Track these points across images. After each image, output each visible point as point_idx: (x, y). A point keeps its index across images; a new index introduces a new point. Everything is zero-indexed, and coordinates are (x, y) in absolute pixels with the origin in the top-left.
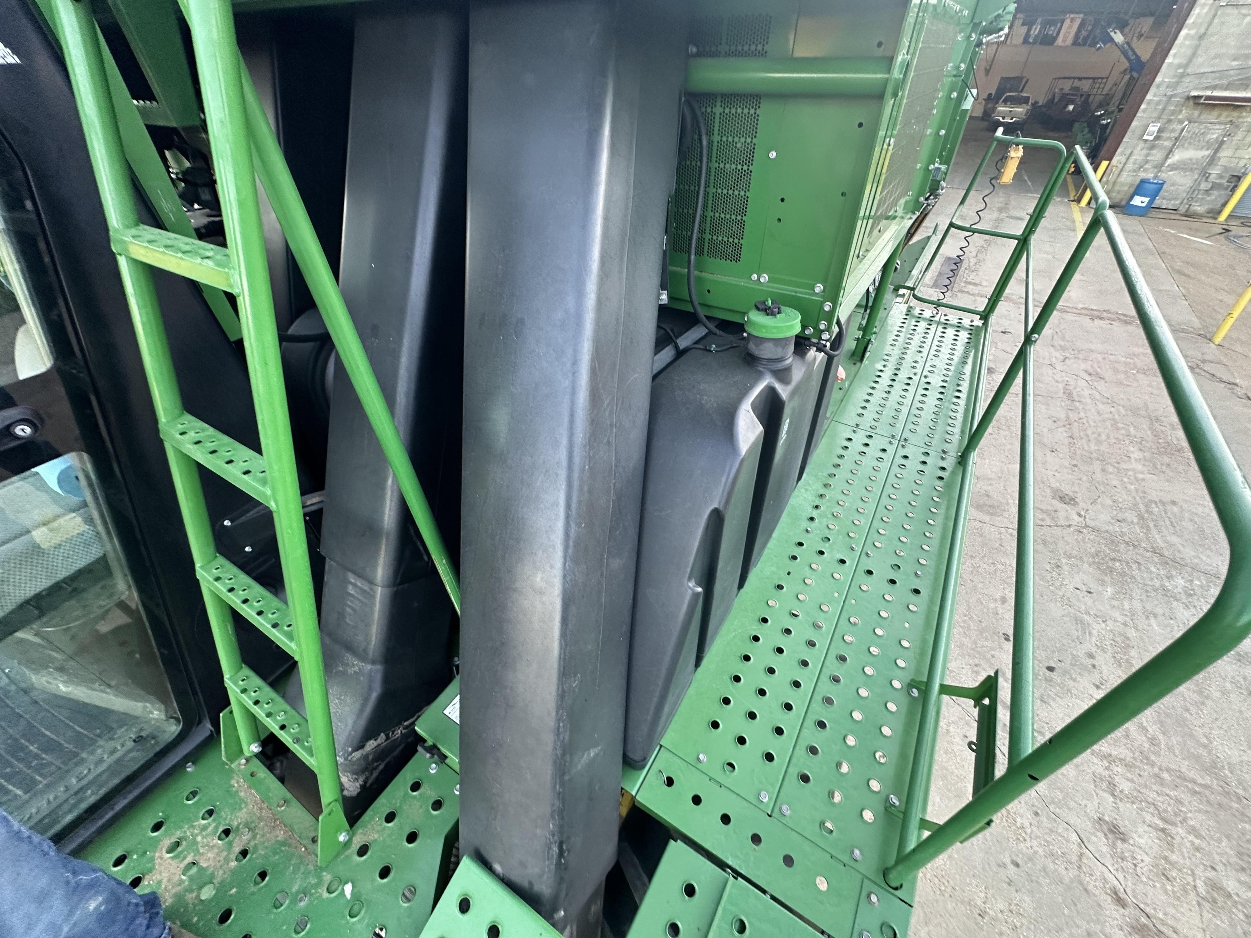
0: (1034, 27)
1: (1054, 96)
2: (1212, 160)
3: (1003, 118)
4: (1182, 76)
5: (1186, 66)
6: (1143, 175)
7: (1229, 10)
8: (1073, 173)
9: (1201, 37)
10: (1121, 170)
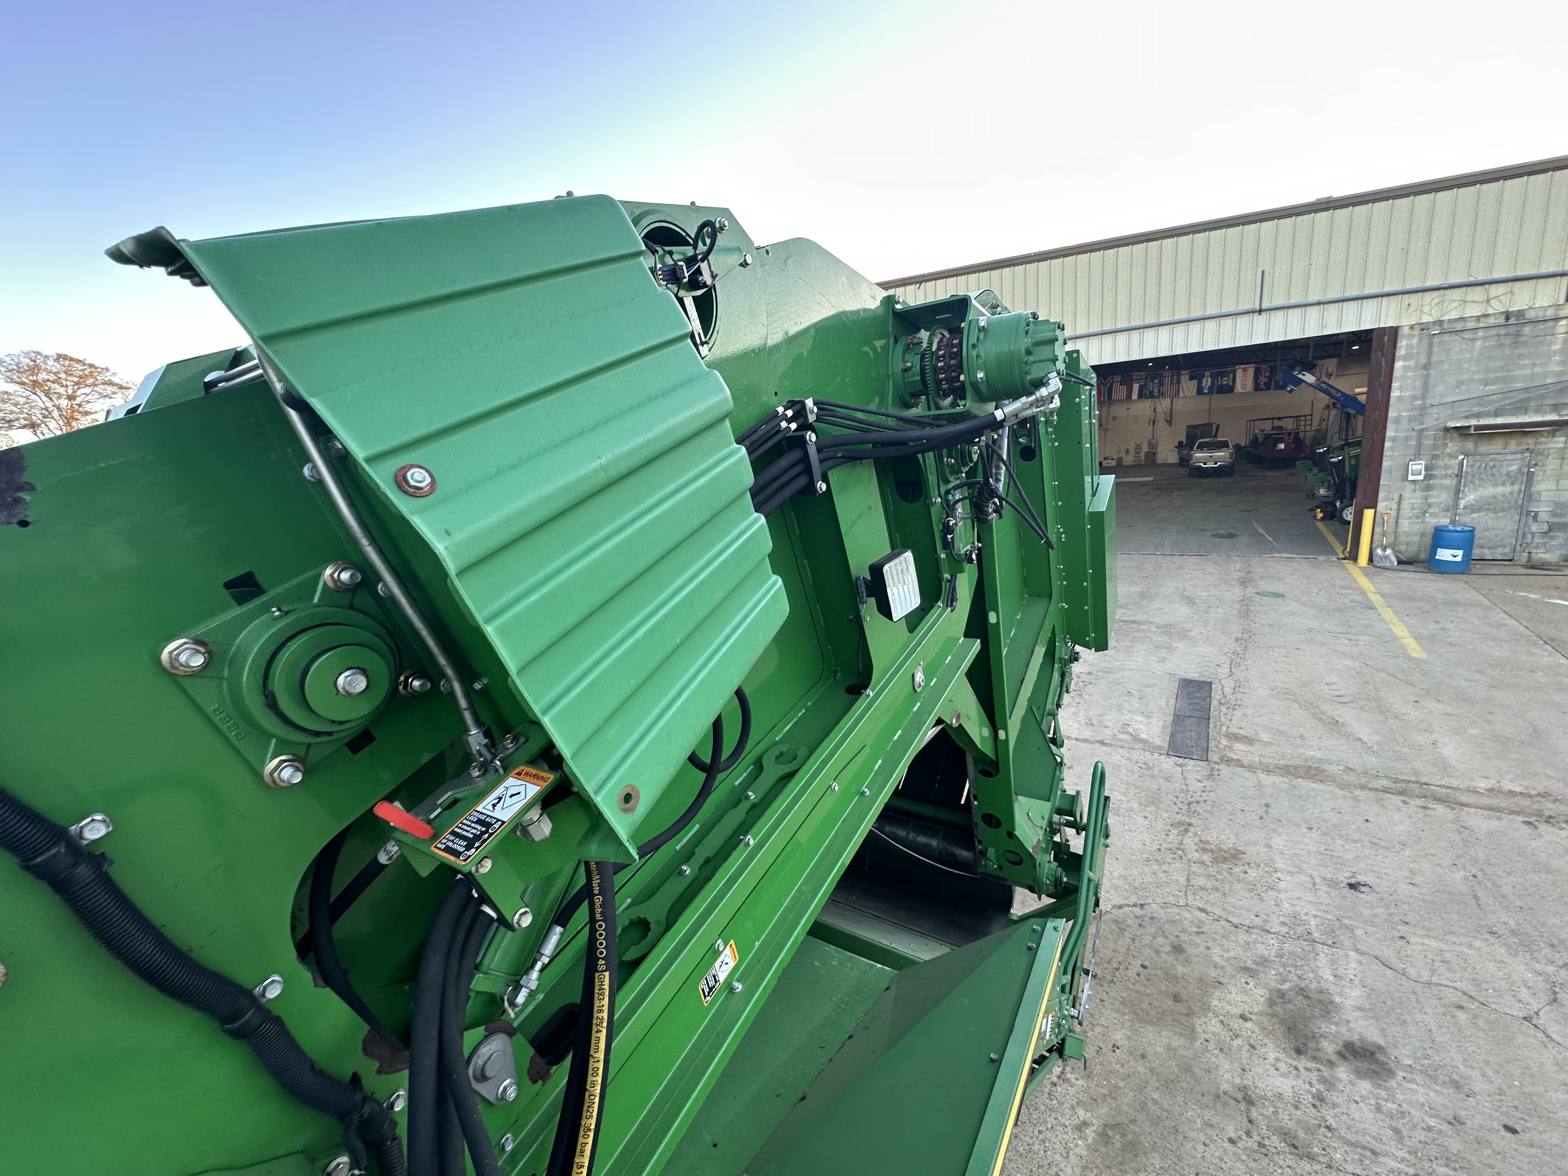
0: (1204, 380)
1: (1256, 437)
2: (1529, 496)
3: (1205, 464)
4: (1423, 408)
5: (1424, 397)
6: (1432, 522)
7: (1446, 338)
8: (1322, 518)
9: (1427, 366)
10: (1397, 518)
